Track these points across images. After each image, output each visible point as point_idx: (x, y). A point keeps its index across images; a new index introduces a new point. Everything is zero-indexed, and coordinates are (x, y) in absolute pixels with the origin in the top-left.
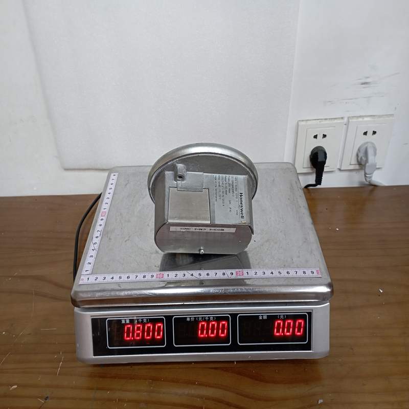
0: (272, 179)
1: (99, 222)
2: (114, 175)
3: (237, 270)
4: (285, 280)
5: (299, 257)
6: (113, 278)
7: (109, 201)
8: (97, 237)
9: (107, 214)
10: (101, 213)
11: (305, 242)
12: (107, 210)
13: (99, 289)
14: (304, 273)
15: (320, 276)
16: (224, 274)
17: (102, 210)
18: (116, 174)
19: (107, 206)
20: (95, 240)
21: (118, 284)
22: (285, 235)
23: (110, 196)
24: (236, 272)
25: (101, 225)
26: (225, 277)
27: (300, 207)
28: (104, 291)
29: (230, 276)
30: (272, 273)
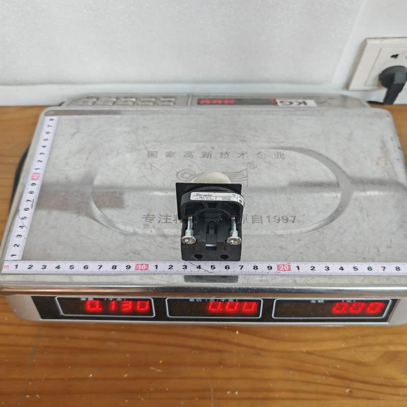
3: (279, 263)
6: (58, 267)
8: (26, 209)
14: (398, 269)
16: (256, 268)
20: (24, 214)
21: (69, 276)
24: (278, 266)
26: (258, 272)
29: (267, 270)
30: (342, 269)
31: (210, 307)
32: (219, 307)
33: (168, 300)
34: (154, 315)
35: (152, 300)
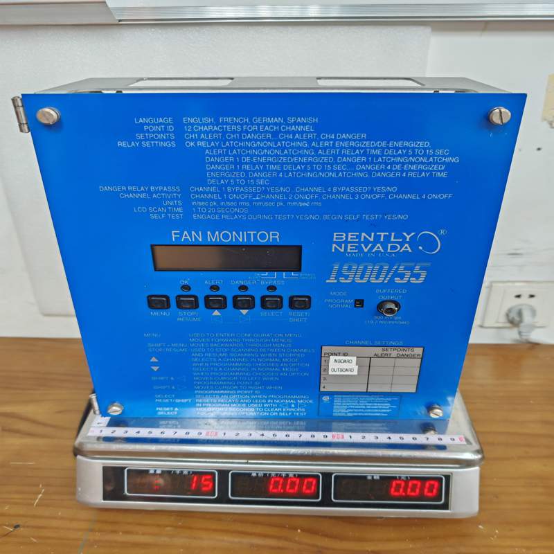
14: (440, 439)
15: (464, 443)
16: (313, 436)
24: (333, 435)
29: (322, 438)
30: (390, 438)
31: (271, 487)
32: (280, 487)
33: (232, 474)
34: (216, 495)
35: (217, 473)
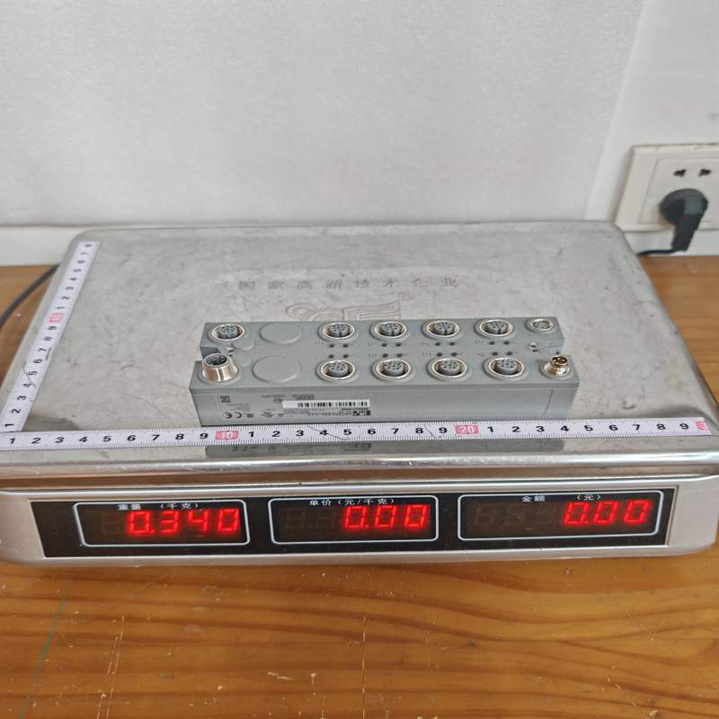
0: (556, 251)
1: (45, 332)
2: (88, 246)
3: (459, 423)
4: (607, 441)
5: (644, 397)
6: (84, 440)
7: (73, 295)
8: (36, 362)
9: (65, 319)
10: (49, 315)
11: (658, 368)
12: (66, 312)
13: (45, 460)
14: (661, 427)
15: (709, 433)
16: (419, 431)
17: (53, 310)
18: (93, 243)
19: (67, 304)
20: (31, 367)
21: (101, 451)
22: (599, 356)
23: (77, 285)
24: (456, 427)
25: (48, 339)
26: (425, 436)
27: (641, 303)
28: (57, 464)
29: (438, 435)
30: (565, 428)
31: (347, 520)
32: (363, 520)
33: (272, 504)
34: (248, 541)
35: (245, 504)
